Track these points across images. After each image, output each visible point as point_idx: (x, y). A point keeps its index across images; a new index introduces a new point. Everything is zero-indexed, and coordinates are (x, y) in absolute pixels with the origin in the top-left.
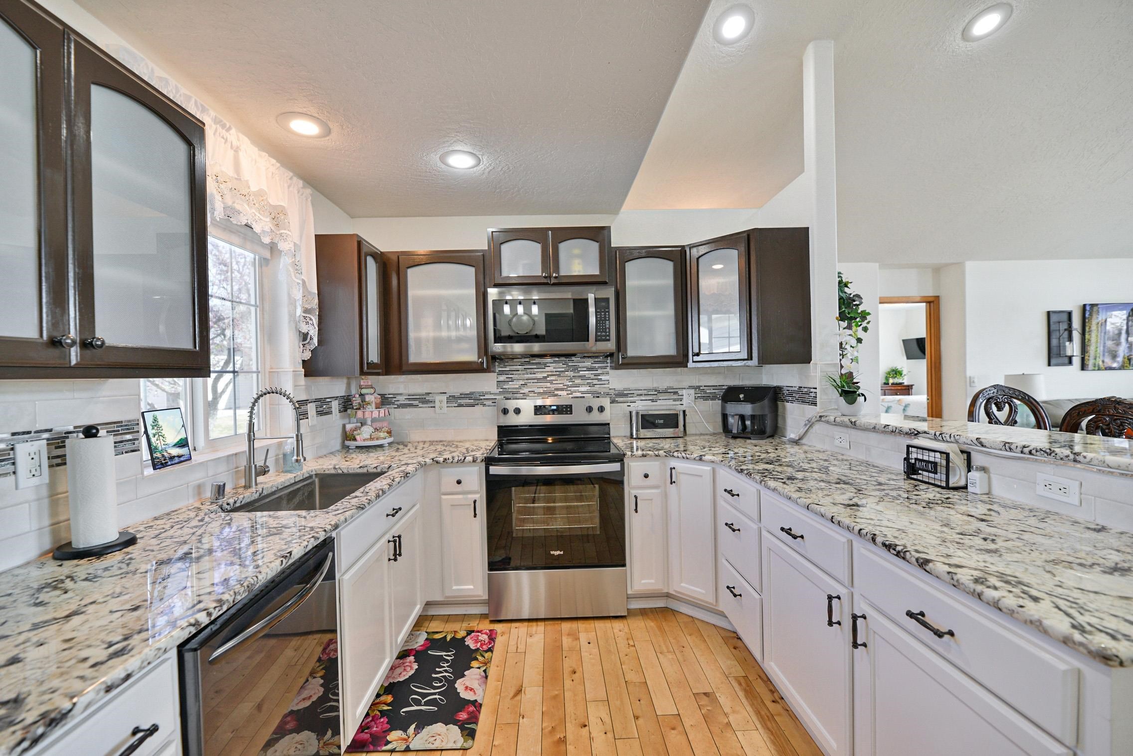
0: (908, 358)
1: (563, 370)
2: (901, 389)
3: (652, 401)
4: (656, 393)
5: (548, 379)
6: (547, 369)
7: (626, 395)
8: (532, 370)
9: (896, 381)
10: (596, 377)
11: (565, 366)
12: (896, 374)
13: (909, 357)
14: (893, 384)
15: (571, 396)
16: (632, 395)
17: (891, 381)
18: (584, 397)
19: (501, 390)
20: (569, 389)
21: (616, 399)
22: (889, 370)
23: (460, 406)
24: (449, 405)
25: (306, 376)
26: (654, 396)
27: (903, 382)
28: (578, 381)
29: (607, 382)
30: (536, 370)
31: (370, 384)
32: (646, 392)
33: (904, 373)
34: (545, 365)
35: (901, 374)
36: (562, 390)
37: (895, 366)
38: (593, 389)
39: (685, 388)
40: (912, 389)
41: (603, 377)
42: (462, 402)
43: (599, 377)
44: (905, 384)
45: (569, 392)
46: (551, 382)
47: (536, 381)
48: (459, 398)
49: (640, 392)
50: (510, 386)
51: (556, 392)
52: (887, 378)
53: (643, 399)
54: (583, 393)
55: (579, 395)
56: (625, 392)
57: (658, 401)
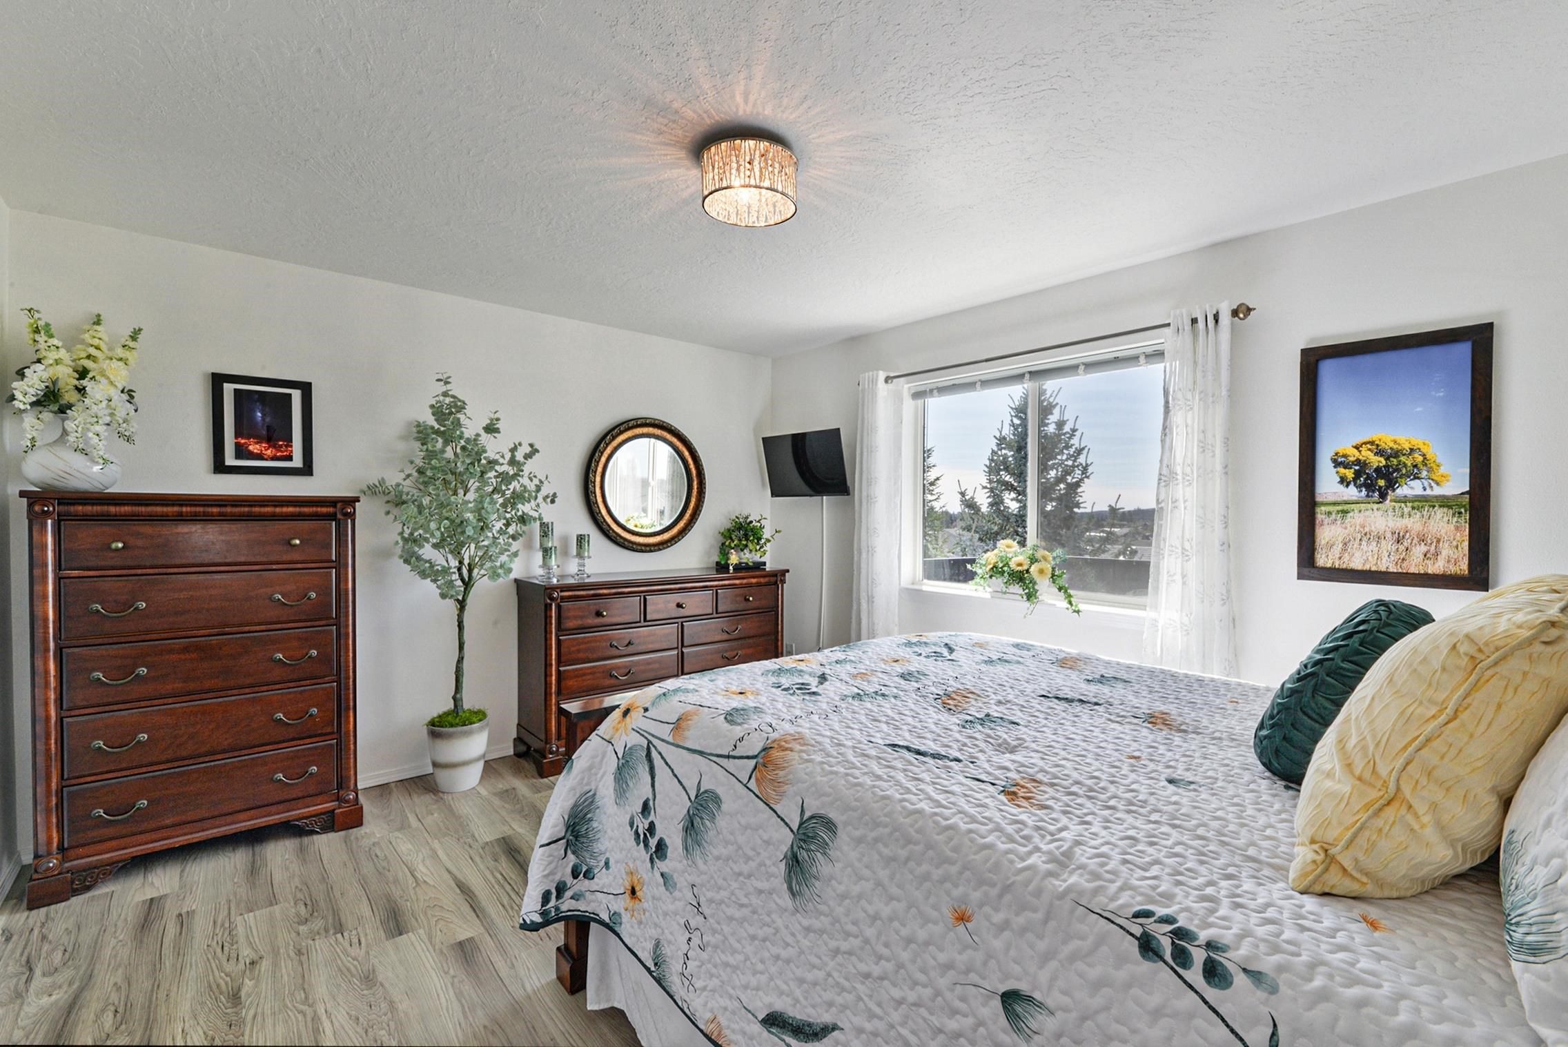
0: (774, 494)
2: (759, 585)
9: (749, 557)
12: (746, 537)
13: (779, 489)
14: (738, 568)
17: (734, 559)
22: (729, 526)
27: (762, 560)
33: (767, 534)
35: (759, 539)
37: (745, 513)
40: (783, 582)
44: (768, 568)
52: (724, 551)
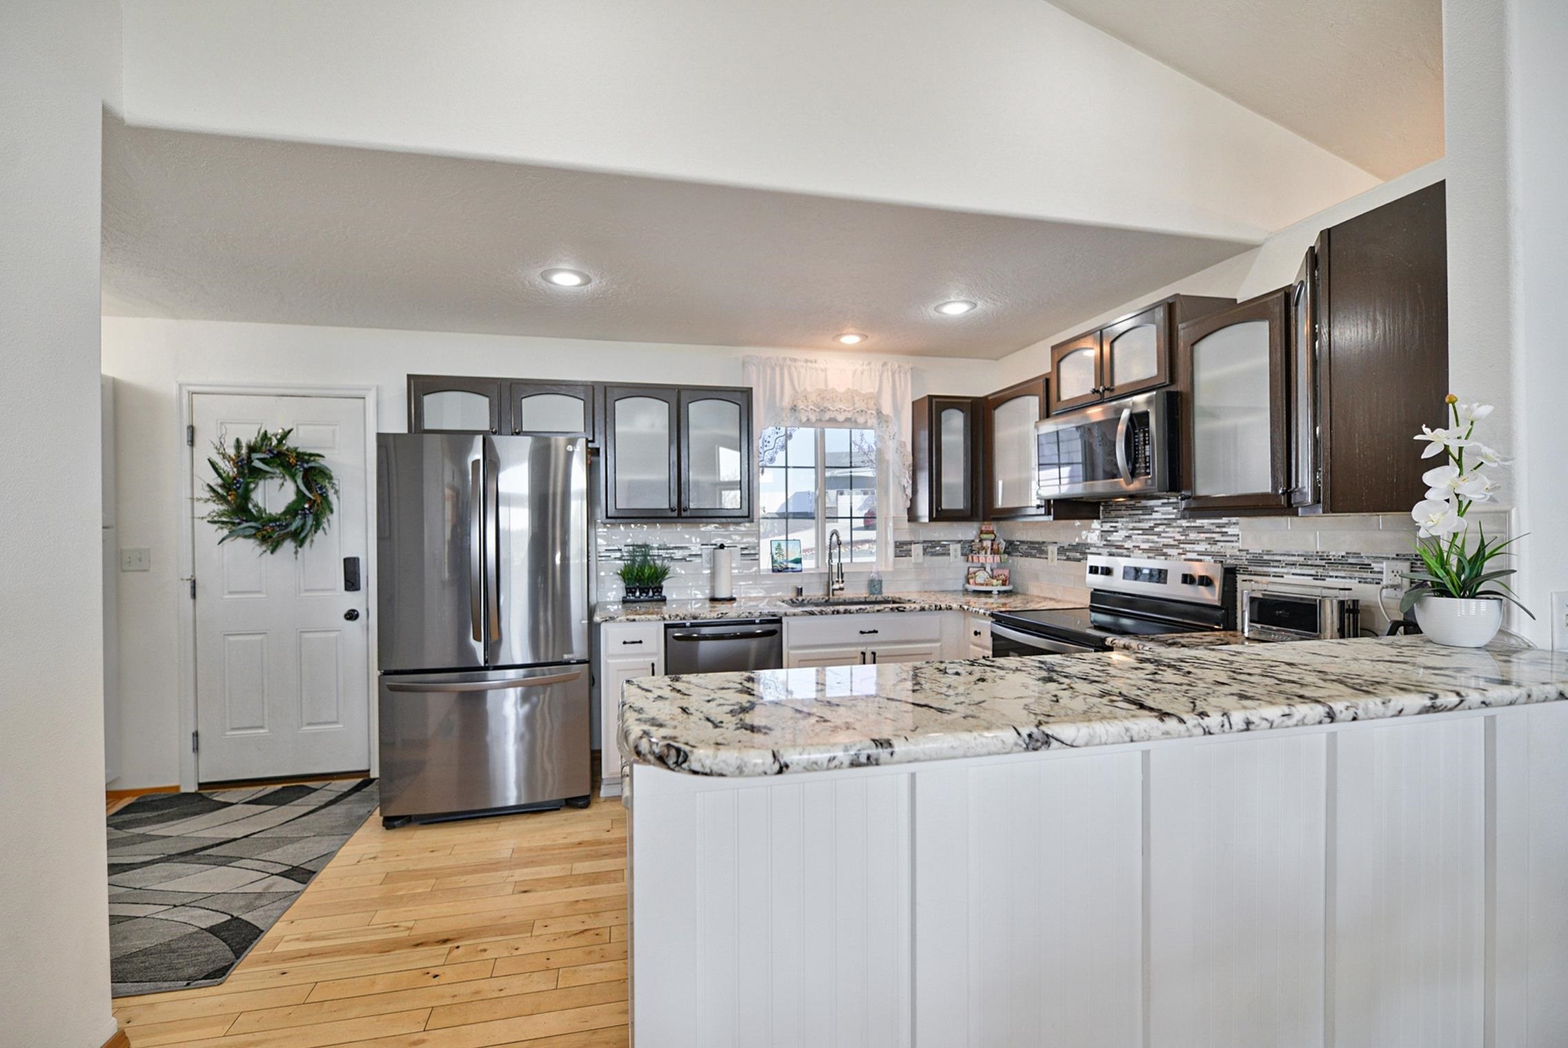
1: (1173, 516)
3: (1315, 577)
4: (1323, 563)
5: (1156, 529)
6: (1155, 516)
7: (1267, 563)
8: (1137, 517)
10: (1218, 530)
11: (1175, 511)
15: (1183, 556)
16: (1276, 564)
18: (1201, 560)
19: (1105, 543)
20: (1182, 546)
21: (1250, 569)
23: (1068, 559)
24: (1060, 557)
25: (909, 521)
26: (1320, 570)
28: (1193, 536)
29: (1235, 539)
30: (1142, 517)
31: (991, 529)
32: (1302, 559)
34: (1151, 510)
36: (1172, 546)
38: (1215, 548)
39: (1388, 558)
41: (1230, 530)
42: (1072, 554)
43: (1224, 530)
45: (1181, 551)
46: (1159, 534)
47: (1140, 532)
48: (1068, 550)
49: (1295, 559)
50: (1115, 537)
51: (1165, 550)
53: (1298, 571)
54: (1200, 553)
55: (1194, 556)
56: (1265, 557)
57: (1328, 579)
